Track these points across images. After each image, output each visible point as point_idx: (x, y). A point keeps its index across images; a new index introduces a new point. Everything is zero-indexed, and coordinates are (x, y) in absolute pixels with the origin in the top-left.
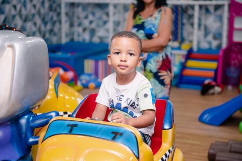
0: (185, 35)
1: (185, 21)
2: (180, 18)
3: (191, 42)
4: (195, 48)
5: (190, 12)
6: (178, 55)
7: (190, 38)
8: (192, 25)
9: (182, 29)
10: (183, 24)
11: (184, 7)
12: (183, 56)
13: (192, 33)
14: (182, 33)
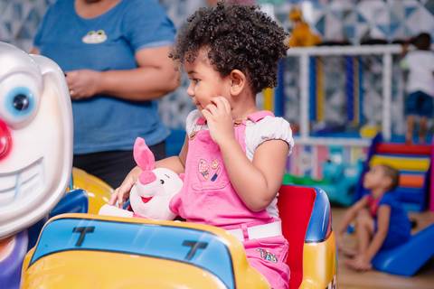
0: (368, 111)
1: (366, 85)
2: (356, 80)
3: (379, 123)
4: (387, 134)
5: (376, 68)
6: (356, 148)
7: (378, 117)
8: (380, 92)
9: (361, 99)
10: (362, 91)
11: (364, 60)
12: (364, 149)
13: (380, 108)
14: (361, 108)
